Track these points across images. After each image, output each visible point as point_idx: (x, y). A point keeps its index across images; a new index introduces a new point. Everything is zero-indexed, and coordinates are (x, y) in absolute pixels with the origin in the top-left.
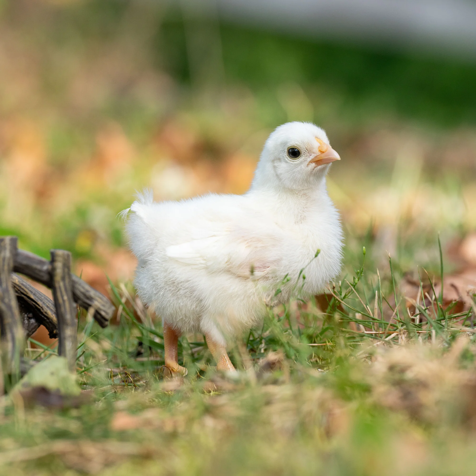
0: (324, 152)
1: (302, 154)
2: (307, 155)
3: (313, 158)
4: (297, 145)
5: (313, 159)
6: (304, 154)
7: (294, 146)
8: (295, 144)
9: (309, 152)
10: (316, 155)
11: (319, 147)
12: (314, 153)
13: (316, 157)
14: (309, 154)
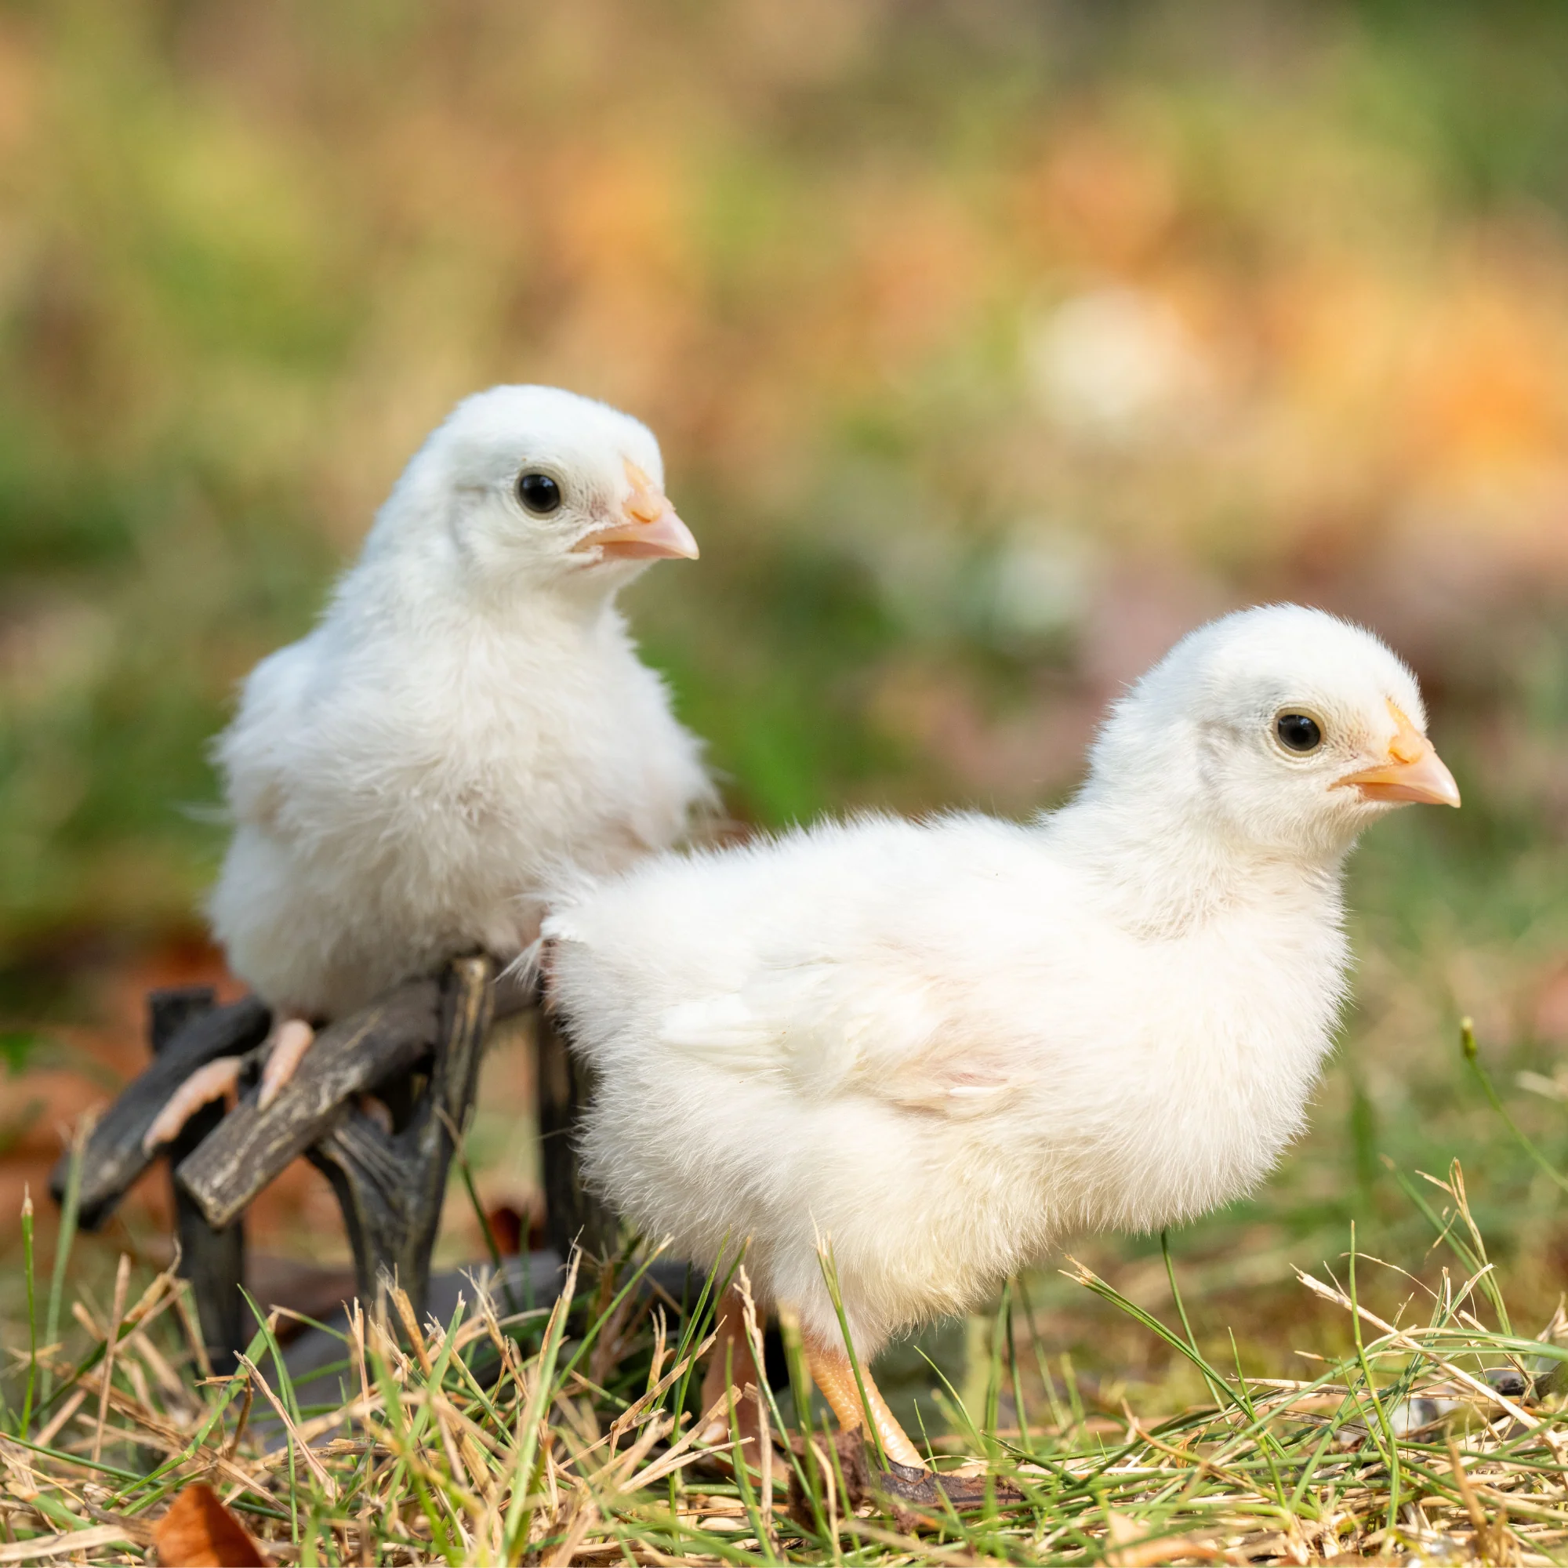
0: (1407, 762)
1: (1325, 744)
2: (1341, 752)
3: (1360, 769)
4: (1320, 710)
5: (1358, 773)
6: (1333, 747)
7: (1307, 709)
8: (1314, 703)
9: (1353, 745)
10: (1373, 763)
11: (1395, 738)
12: (1369, 753)
13: (1373, 769)
14: (1351, 752)
